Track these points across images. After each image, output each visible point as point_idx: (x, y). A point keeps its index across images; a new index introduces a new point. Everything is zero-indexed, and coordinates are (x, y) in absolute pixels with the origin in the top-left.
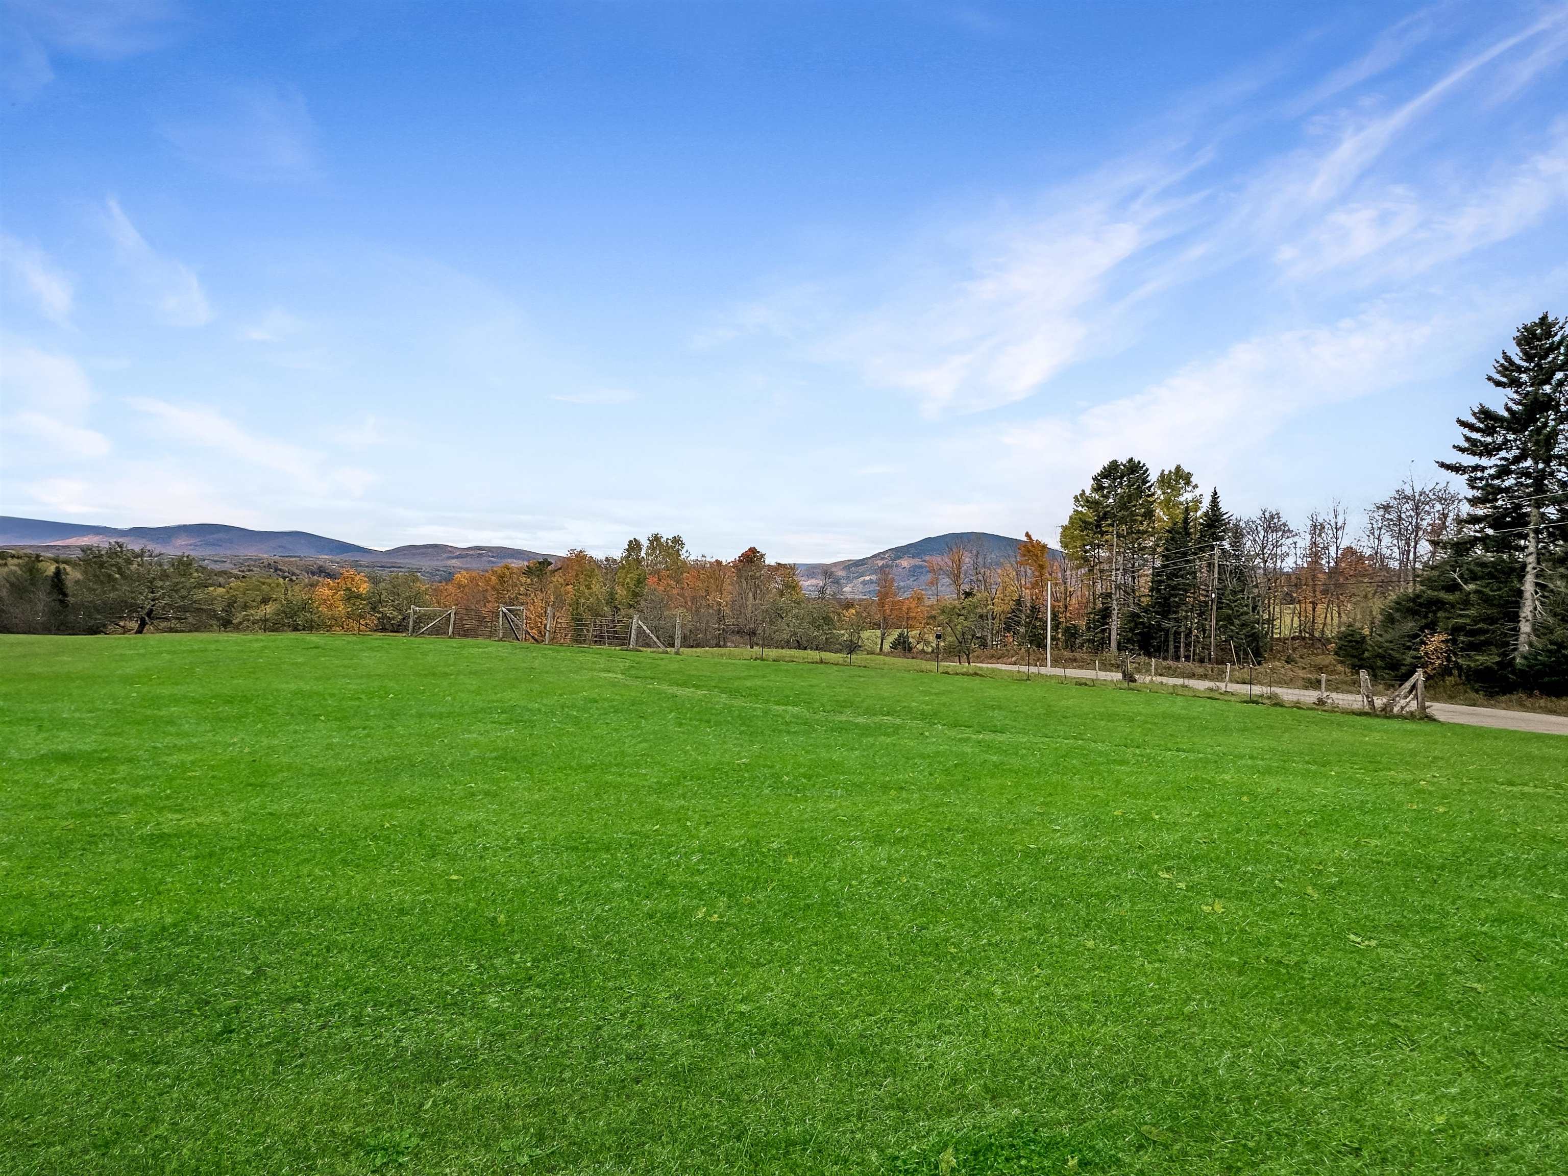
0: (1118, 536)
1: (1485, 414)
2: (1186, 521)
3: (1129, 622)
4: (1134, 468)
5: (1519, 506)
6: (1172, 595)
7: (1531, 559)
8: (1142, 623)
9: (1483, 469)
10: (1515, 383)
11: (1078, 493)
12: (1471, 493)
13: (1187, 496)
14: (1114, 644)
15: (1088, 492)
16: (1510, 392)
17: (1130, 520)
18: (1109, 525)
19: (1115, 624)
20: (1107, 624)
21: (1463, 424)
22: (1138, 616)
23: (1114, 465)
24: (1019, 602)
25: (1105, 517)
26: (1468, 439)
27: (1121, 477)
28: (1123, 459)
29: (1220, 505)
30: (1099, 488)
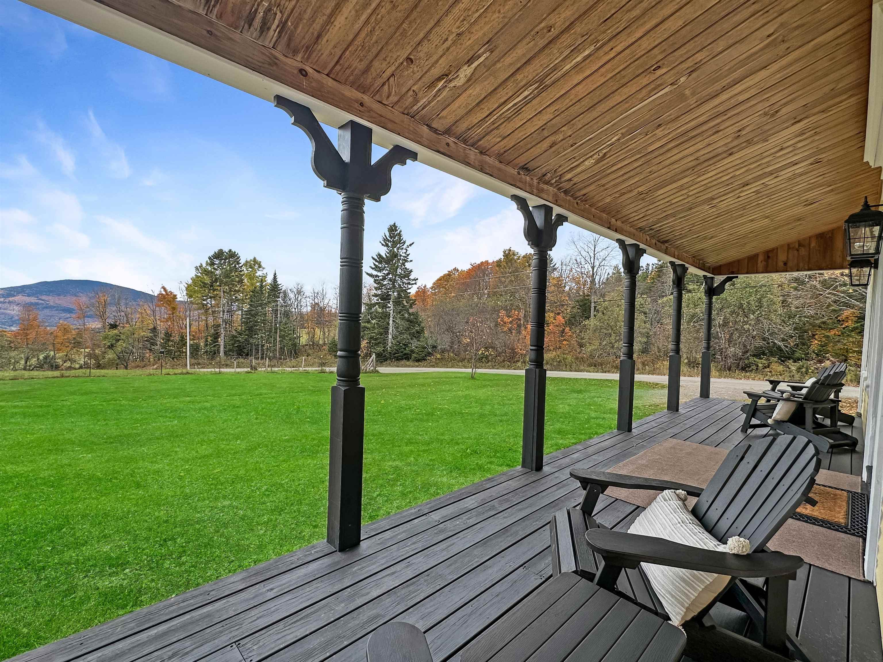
0: (224, 292)
1: (379, 256)
2: (262, 286)
3: (232, 340)
4: (232, 255)
5: (388, 292)
6: (255, 326)
7: (391, 312)
8: (238, 341)
9: (379, 277)
10: (387, 245)
11: (198, 265)
12: (376, 285)
13: (259, 273)
14: (222, 353)
15: (204, 265)
16: (386, 248)
17: (231, 284)
18: (218, 286)
19: (221, 341)
20: (217, 342)
21: (373, 259)
22: (236, 337)
23: (221, 252)
24: (154, 330)
25: (216, 281)
26: (375, 264)
27: (225, 260)
28: (226, 249)
29: (278, 280)
30: (212, 264)
